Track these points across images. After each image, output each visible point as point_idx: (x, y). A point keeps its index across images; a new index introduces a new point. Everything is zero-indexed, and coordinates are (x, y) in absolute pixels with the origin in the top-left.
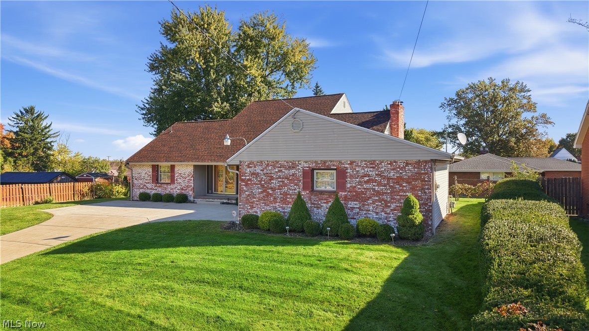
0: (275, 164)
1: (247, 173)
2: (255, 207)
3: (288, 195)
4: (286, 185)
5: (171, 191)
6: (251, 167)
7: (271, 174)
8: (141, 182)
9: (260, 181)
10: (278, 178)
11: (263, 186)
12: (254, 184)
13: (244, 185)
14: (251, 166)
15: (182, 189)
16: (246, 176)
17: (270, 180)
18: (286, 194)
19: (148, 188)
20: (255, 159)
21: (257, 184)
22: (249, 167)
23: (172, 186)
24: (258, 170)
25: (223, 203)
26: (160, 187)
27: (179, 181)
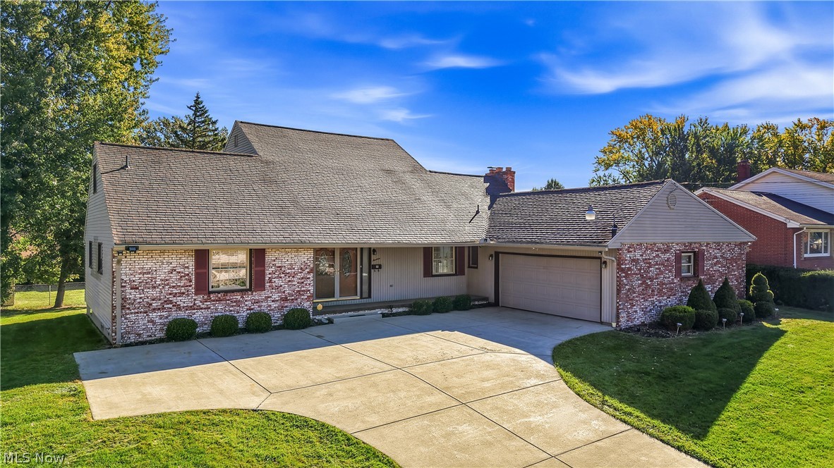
0: (652, 247)
1: (626, 260)
2: (634, 305)
3: (664, 284)
4: (662, 273)
5: (256, 307)
6: (631, 252)
7: (649, 259)
8: (155, 293)
9: (640, 270)
10: (655, 265)
11: (642, 276)
12: (634, 274)
13: (624, 277)
14: (631, 250)
15: (285, 299)
16: (626, 265)
17: (649, 267)
18: (662, 284)
19: (179, 308)
20: (635, 242)
21: (637, 274)
22: (629, 252)
23: (256, 296)
24: (638, 255)
25: (384, 315)
26: (220, 300)
27: (277, 282)
